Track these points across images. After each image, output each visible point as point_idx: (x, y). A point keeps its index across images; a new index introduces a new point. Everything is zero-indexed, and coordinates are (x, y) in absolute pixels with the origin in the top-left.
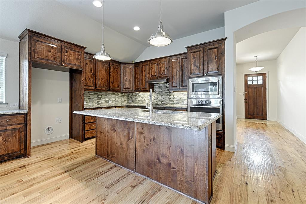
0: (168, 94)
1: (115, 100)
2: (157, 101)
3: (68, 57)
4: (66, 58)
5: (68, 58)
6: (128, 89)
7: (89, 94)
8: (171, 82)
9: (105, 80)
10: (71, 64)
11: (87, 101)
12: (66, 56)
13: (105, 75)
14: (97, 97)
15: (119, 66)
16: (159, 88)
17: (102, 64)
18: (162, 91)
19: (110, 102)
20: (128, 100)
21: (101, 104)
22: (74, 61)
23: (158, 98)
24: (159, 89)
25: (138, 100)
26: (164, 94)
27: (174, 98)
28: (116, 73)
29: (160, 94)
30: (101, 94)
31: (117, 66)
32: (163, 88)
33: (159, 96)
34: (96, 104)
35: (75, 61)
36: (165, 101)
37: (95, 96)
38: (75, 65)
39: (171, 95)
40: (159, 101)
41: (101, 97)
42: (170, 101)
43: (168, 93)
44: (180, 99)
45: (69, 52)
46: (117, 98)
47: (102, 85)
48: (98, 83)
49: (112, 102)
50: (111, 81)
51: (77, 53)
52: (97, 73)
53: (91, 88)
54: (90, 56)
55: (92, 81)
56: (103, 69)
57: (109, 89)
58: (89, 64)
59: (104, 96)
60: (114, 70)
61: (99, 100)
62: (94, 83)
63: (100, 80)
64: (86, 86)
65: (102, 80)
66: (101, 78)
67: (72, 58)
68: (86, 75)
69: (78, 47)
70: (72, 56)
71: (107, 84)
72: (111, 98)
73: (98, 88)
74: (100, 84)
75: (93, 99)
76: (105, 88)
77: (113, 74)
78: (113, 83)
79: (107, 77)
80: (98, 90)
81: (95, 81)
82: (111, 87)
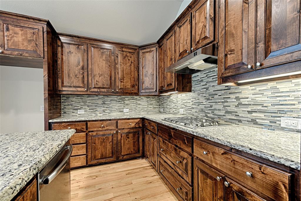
0: (223, 94)
1: (135, 107)
2: (197, 111)
3: (11, 38)
4: (8, 40)
5: (11, 40)
6: (149, 89)
7: (89, 98)
8: (223, 54)
9: (106, 76)
10: (18, 50)
11: (85, 109)
12: (6, 36)
13: (106, 68)
14: (102, 104)
15: (134, 53)
16: (202, 81)
17: (100, 50)
18: (207, 89)
19: (125, 110)
20: (159, 108)
21: (109, 113)
22: (23, 44)
23: (200, 104)
24: (202, 84)
25: (170, 108)
26: (212, 95)
27: (240, 104)
28: (129, 64)
29: (204, 95)
30: (109, 99)
31: (130, 52)
32: (210, 79)
33: (202, 100)
34: (100, 113)
35: (26, 44)
36: (216, 112)
37: (100, 102)
38: (27, 51)
39: (232, 96)
40: (202, 110)
41: (109, 103)
42: (227, 112)
43: (223, 92)
44: (260, 107)
45: (12, 30)
46: (139, 104)
47: (100, 85)
48: (93, 81)
49: (130, 110)
50: (118, 78)
51: (29, 31)
52: (90, 67)
53: (79, 89)
54: (78, 40)
55: (80, 78)
56: (101, 59)
57: (113, 90)
58: (74, 53)
59: (115, 102)
60: (123, 61)
61: (107, 107)
62: (86, 82)
63: (97, 77)
64: (70, 87)
65: (100, 77)
66: (97, 73)
67: (20, 39)
68: (70, 70)
69: (32, 20)
70: (20, 35)
71: (111, 82)
72: (127, 104)
73: (92, 90)
74: (97, 83)
75: (96, 106)
76: (106, 89)
77: (122, 66)
78: (122, 81)
79: (111, 72)
80: (94, 92)
81: (87, 78)
82: (118, 87)
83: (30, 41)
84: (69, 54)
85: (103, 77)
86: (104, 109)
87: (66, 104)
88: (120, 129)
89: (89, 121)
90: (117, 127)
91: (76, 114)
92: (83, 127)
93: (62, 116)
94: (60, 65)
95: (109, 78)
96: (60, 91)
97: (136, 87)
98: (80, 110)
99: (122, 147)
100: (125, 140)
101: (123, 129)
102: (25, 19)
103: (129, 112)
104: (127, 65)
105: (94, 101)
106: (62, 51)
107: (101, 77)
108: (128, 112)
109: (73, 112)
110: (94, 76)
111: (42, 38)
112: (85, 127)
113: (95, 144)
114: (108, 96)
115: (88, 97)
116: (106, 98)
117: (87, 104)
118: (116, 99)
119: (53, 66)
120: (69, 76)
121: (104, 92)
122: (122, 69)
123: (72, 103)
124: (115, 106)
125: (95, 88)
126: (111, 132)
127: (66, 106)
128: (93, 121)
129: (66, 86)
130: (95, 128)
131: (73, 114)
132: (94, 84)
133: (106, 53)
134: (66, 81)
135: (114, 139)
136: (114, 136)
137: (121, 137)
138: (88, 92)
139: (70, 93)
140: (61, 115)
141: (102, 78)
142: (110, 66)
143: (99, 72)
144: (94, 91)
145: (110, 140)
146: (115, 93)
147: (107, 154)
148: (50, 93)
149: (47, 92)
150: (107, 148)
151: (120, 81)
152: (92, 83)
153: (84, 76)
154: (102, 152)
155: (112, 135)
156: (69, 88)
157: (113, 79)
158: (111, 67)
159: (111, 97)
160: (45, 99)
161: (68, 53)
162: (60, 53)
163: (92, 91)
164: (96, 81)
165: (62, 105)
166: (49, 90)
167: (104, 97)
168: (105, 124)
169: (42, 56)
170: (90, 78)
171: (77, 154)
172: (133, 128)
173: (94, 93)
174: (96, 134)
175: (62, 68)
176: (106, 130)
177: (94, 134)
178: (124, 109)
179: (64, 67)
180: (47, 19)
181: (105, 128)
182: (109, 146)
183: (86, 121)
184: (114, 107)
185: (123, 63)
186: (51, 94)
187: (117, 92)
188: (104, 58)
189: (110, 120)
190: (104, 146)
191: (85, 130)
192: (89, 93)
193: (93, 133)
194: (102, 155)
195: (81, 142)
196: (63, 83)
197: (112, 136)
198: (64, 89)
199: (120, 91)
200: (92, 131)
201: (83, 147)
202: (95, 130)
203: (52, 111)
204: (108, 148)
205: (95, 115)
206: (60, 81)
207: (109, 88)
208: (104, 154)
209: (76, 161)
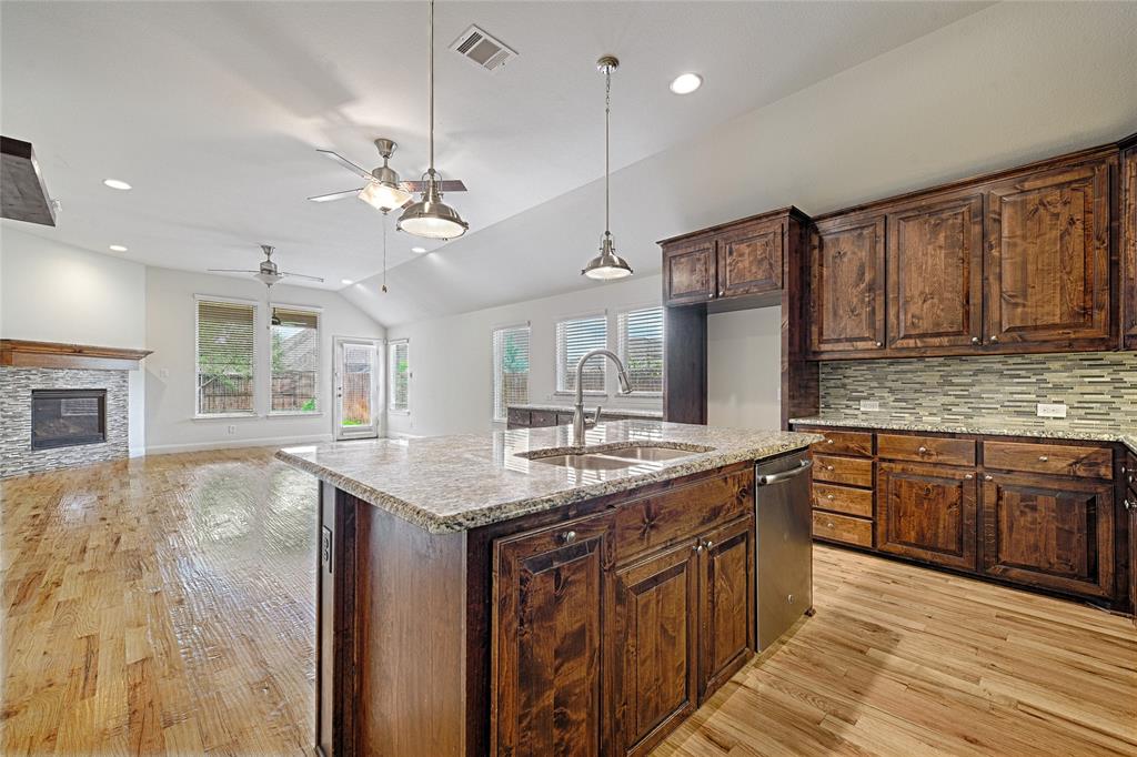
3: (734, 265)
4: (730, 271)
5: (734, 269)
9: (947, 295)
10: (743, 285)
12: (729, 265)
13: (950, 269)
14: (941, 385)
15: (1085, 180)
17: (926, 222)
19: (1048, 410)
21: (969, 416)
22: (751, 271)
28: (1054, 234)
30: (969, 366)
34: (932, 414)
35: (754, 269)
41: (968, 380)
45: (737, 250)
47: (925, 326)
48: (902, 317)
49: (1073, 412)
50: (1001, 291)
51: (760, 242)
52: (892, 278)
53: (860, 345)
54: (861, 215)
55: (864, 316)
56: (930, 247)
57: (974, 339)
58: (849, 253)
59: (994, 378)
60: (1024, 226)
61: (957, 396)
62: (879, 324)
63: (915, 303)
64: (838, 341)
65: (925, 301)
66: (916, 293)
67: (747, 264)
68: (838, 299)
69: (765, 220)
70: (746, 256)
71: (967, 314)
72: (1057, 387)
73: (899, 344)
74: (916, 321)
75: (916, 391)
76: (946, 339)
77: (1019, 249)
78: (1020, 301)
79: (968, 278)
80: (903, 348)
81: (882, 312)
82: (1001, 326)
83: (760, 262)
84: (838, 260)
85: (936, 300)
86: (947, 400)
87: (832, 383)
88: (990, 470)
89: (882, 431)
90: (979, 459)
91: (856, 412)
92: (864, 444)
93: (821, 414)
94: (816, 291)
95: (958, 302)
96: (815, 353)
97: (1096, 317)
98: (868, 402)
99: (1005, 535)
100: (1018, 513)
101: (1009, 472)
102: (755, 222)
103: (1069, 415)
104: (1048, 236)
105: (909, 375)
106: (821, 256)
107: (929, 302)
108: (1064, 416)
109: (847, 407)
110: (906, 302)
111: (780, 249)
112: (869, 445)
113: (899, 497)
114: (964, 358)
115: (891, 364)
116: (955, 366)
117: (888, 384)
118: (1000, 366)
119: (801, 298)
120: (835, 314)
121: (941, 346)
122: (1018, 259)
123: (847, 381)
124: (997, 392)
125: (906, 337)
126: (954, 475)
127: (830, 391)
128: (893, 431)
129: (828, 341)
130: (900, 451)
131: (847, 411)
132: (906, 327)
133: (950, 222)
134: (828, 329)
135: (966, 497)
136: (965, 487)
137: (999, 498)
138: (888, 350)
139: (837, 356)
140: (818, 412)
141: (933, 306)
142: (966, 260)
143: (920, 287)
144: (905, 346)
145: (953, 496)
146: (986, 348)
147: (940, 540)
148: (793, 358)
149: (786, 359)
150: (938, 519)
151: (1008, 303)
152: (898, 324)
153: (874, 309)
154: (922, 528)
155: (958, 484)
156: (836, 345)
157: (976, 299)
158: (968, 263)
159: (976, 362)
160: (782, 374)
161: (835, 257)
162: (817, 262)
163: (899, 346)
164: (913, 317)
165: (821, 388)
166: (790, 353)
167: (950, 362)
168: (934, 445)
169: (780, 284)
170: (892, 312)
171: (847, 511)
172: (1059, 477)
173: (905, 354)
174: (903, 469)
175: (820, 297)
176: (935, 464)
177: (898, 468)
178: (1039, 405)
179: (825, 296)
180: (789, 206)
181: (934, 459)
182: (946, 518)
183: (873, 430)
184: (991, 396)
185: (1024, 237)
186: (795, 361)
187: (995, 342)
188: (941, 239)
189: (953, 435)
190: (928, 511)
191: (870, 454)
192: (888, 352)
193: (892, 465)
194: (921, 535)
195: (860, 484)
196: (821, 334)
197: (961, 487)
198: (825, 347)
199: (1006, 338)
200: (890, 461)
201: (863, 497)
202: (900, 457)
203: (796, 401)
204: (942, 522)
205: (913, 418)
206: (815, 329)
207: (959, 333)
208: (928, 536)
209: (844, 527)
